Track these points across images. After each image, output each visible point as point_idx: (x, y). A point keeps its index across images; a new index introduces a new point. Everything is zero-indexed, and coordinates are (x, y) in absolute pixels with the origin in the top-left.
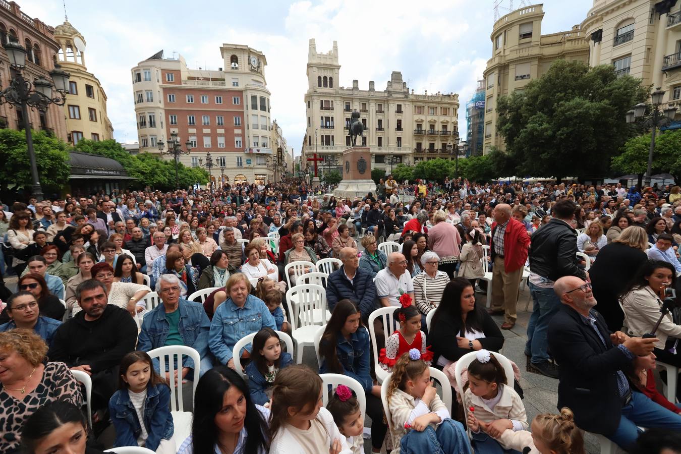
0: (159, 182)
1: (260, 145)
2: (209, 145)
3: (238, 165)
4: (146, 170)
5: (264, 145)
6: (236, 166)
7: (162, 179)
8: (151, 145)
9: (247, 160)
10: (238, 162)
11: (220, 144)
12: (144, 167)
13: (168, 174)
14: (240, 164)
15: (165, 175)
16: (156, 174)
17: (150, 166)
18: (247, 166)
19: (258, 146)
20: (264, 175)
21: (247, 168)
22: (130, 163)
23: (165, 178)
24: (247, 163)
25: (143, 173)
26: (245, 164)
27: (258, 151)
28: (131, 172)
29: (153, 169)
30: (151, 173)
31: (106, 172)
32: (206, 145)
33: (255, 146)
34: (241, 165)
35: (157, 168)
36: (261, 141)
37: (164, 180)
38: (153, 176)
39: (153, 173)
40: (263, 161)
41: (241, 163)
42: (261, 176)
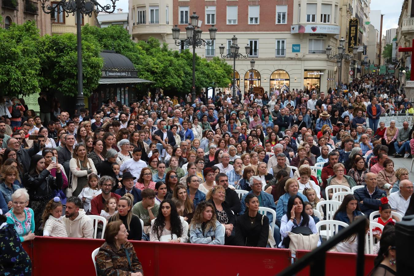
0: (172, 86)
1: (318, 18)
2: (235, 21)
3: (278, 53)
4: (157, 68)
5: (325, 18)
6: (274, 55)
7: (175, 81)
8: (150, 20)
9: (294, 45)
10: (278, 50)
11: (252, 19)
12: (155, 64)
13: (183, 74)
14: (280, 51)
15: (179, 76)
16: (169, 74)
17: (162, 62)
18: (293, 55)
19: (313, 20)
20: (321, 71)
21: (291, 59)
22: (138, 59)
23: (179, 79)
24: (294, 51)
25: (153, 73)
26: (289, 53)
27: (314, 29)
28: (139, 71)
29: (165, 67)
30: (162, 73)
31: (119, 74)
32: (230, 21)
33: (308, 20)
34: (283, 54)
35: (170, 65)
36: (319, 11)
37: (178, 83)
38: (164, 77)
39: (165, 73)
40: (320, 46)
41: (283, 49)
42: (315, 74)
